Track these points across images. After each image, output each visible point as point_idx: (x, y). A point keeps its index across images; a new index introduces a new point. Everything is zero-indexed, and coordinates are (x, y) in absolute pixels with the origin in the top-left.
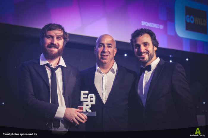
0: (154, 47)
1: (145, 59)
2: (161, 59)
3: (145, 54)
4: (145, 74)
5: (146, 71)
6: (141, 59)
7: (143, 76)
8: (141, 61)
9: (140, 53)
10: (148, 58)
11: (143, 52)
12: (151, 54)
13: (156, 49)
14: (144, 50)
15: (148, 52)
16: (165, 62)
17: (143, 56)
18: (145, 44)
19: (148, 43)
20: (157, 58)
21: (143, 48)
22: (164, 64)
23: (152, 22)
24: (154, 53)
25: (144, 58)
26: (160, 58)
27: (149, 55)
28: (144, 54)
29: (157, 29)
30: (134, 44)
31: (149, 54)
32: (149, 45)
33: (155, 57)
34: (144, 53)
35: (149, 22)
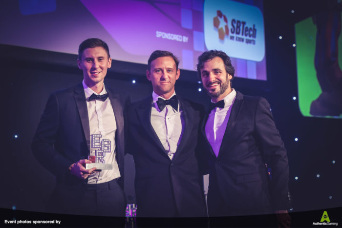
0: (229, 75)
1: (216, 91)
2: (238, 92)
3: (216, 84)
4: (216, 112)
5: (218, 109)
6: (210, 92)
7: (214, 114)
8: (211, 94)
9: (209, 84)
10: (219, 90)
11: (212, 81)
12: (223, 84)
13: (230, 77)
14: (215, 79)
15: (219, 82)
16: (244, 97)
17: (213, 88)
18: (216, 71)
19: (219, 70)
20: (232, 90)
21: (213, 77)
22: (243, 98)
23: (171, 33)
24: (228, 83)
25: (214, 90)
26: (236, 90)
27: (221, 86)
28: (214, 85)
29: (179, 42)
30: (202, 71)
31: (222, 84)
32: (220, 72)
33: (229, 88)
34: (214, 83)
35: (167, 32)
